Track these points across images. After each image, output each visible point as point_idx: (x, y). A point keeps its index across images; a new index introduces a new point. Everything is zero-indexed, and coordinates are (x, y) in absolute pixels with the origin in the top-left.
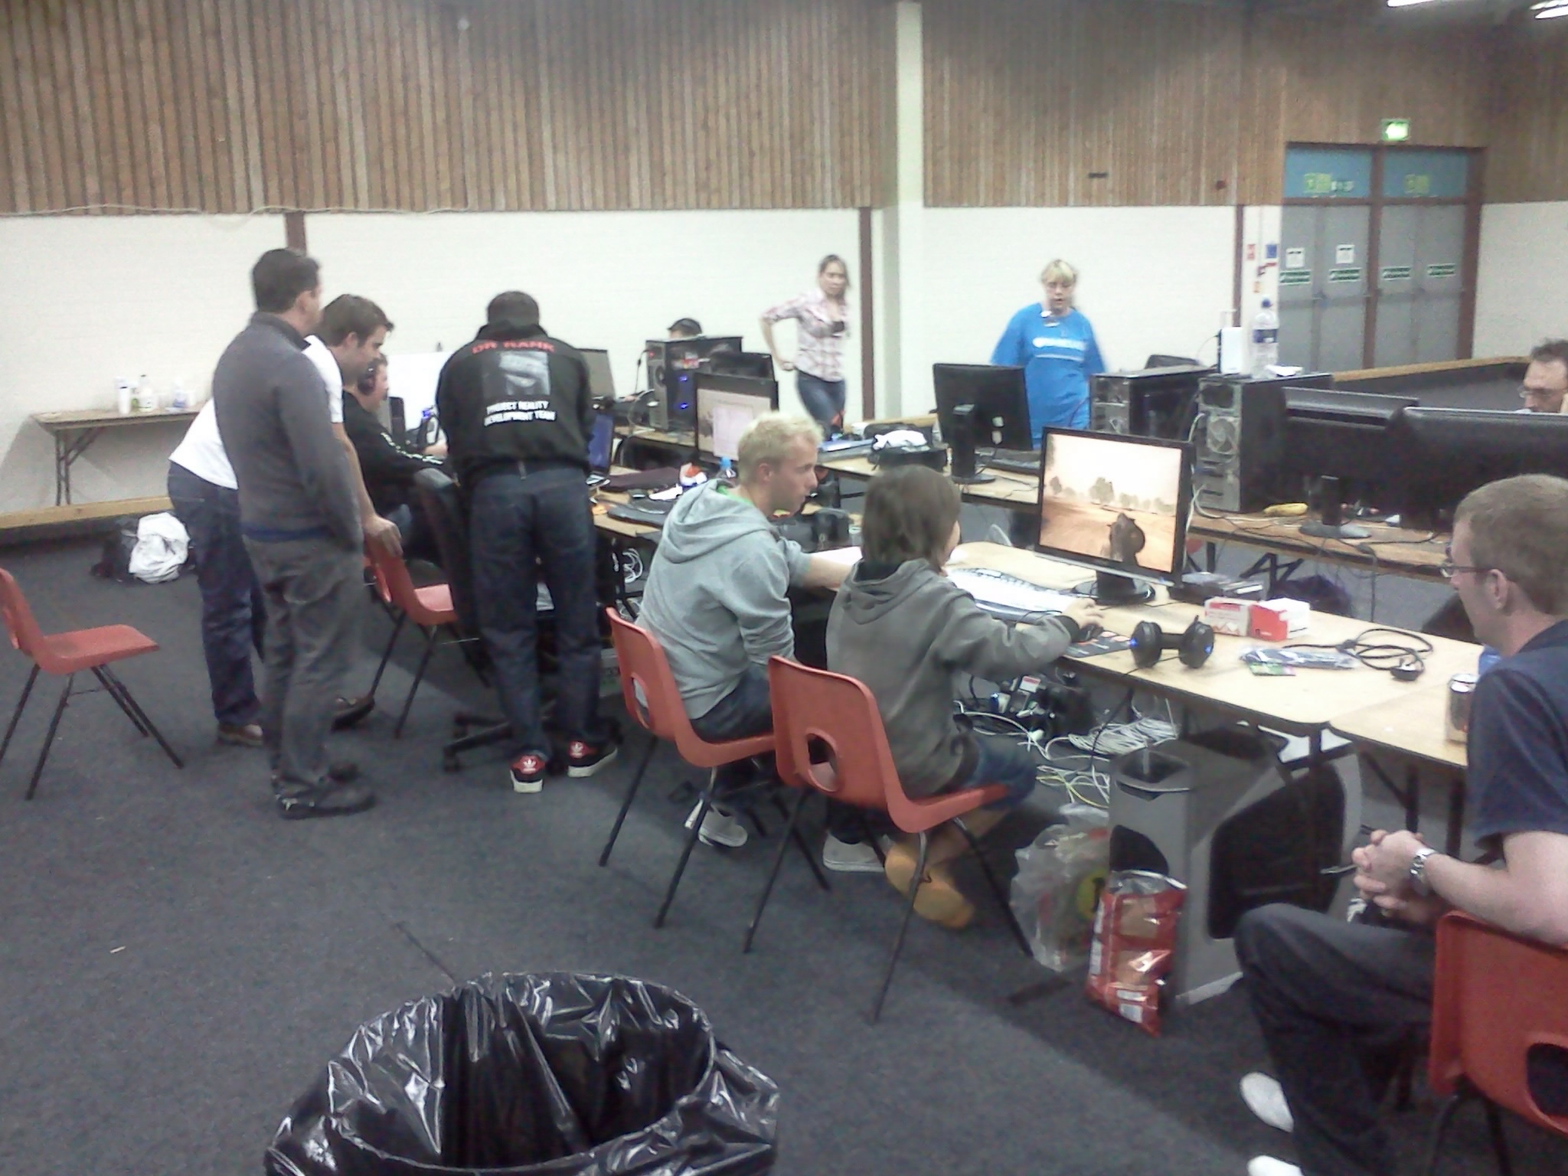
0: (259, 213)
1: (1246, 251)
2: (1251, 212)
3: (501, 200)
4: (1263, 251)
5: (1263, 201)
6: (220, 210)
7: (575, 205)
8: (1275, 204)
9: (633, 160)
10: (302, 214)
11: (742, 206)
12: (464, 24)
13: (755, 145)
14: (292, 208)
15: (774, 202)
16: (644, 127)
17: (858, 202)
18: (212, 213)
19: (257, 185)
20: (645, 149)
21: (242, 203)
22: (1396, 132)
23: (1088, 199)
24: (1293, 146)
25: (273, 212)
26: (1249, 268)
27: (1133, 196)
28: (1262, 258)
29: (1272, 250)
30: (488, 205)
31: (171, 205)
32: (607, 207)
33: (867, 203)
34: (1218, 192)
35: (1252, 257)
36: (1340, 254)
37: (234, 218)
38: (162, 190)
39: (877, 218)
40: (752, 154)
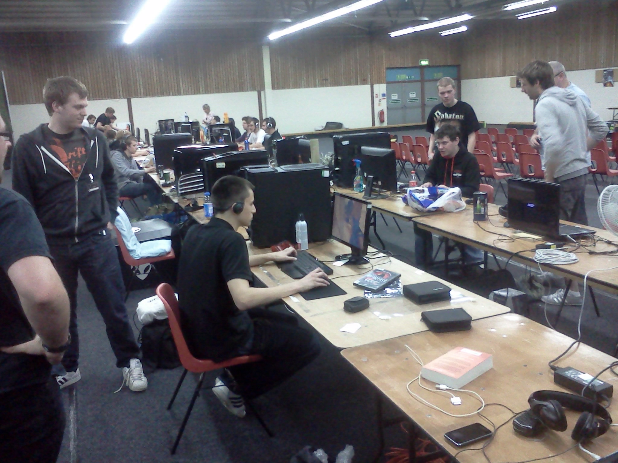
0: (122, 98)
1: (375, 96)
2: (376, 86)
3: (171, 94)
4: (381, 95)
5: (379, 82)
6: (115, 98)
7: (188, 93)
8: (384, 83)
9: (200, 83)
10: (130, 98)
11: (227, 92)
12: (162, 60)
13: (230, 79)
14: (128, 97)
15: (235, 91)
16: (203, 77)
17: (257, 90)
18: (113, 99)
19: (121, 92)
20: (203, 82)
21: (119, 97)
22: (424, 63)
23: (322, 85)
24: (388, 68)
25: (125, 98)
26: (376, 101)
27: (336, 83)
28: (380, 97)
29: (384, 95)
30: (169, 95)
31: (105, 98)
32: (195, 94)
33: (259, 89)
34: (364, 82)
35: (377, 97)
36: (410, 95)
37: (117, 100)
38: (104, 95)
39: (262, 93)
40: (229, 81)
